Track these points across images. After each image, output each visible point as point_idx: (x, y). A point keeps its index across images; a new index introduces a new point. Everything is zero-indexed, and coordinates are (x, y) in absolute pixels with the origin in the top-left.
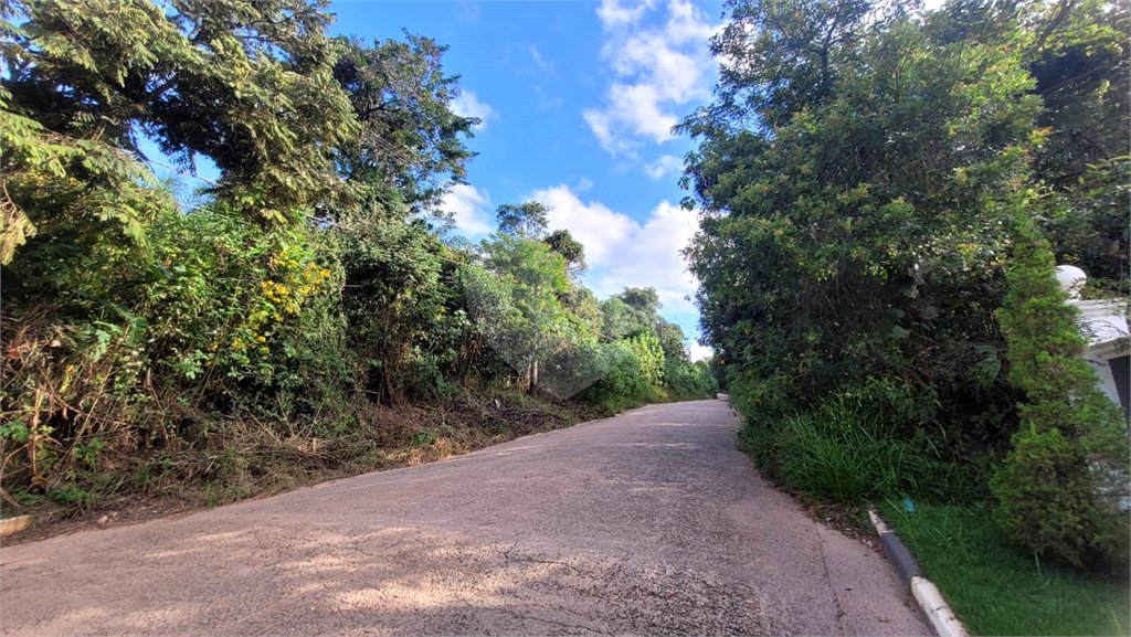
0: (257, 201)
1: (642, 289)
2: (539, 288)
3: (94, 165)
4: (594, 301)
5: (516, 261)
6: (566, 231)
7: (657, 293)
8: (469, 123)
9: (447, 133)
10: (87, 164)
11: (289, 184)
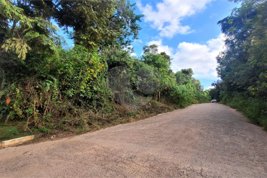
0: (87, 38)
1: (187, 69)
2: (160, 69)
3: (40, 25)
4: (173, 73)
5: (154, 61)
6: (164, 52)
7: (192, 70)
8: (140, 17)
9: (133, 21)
10: (39, 25)
11: (96, 31)
